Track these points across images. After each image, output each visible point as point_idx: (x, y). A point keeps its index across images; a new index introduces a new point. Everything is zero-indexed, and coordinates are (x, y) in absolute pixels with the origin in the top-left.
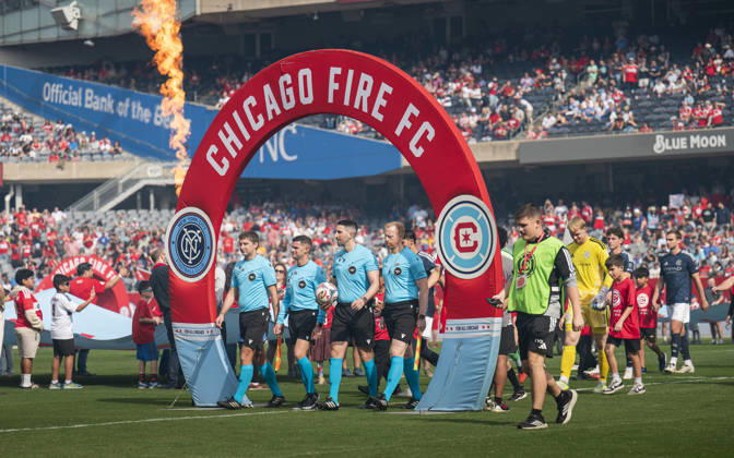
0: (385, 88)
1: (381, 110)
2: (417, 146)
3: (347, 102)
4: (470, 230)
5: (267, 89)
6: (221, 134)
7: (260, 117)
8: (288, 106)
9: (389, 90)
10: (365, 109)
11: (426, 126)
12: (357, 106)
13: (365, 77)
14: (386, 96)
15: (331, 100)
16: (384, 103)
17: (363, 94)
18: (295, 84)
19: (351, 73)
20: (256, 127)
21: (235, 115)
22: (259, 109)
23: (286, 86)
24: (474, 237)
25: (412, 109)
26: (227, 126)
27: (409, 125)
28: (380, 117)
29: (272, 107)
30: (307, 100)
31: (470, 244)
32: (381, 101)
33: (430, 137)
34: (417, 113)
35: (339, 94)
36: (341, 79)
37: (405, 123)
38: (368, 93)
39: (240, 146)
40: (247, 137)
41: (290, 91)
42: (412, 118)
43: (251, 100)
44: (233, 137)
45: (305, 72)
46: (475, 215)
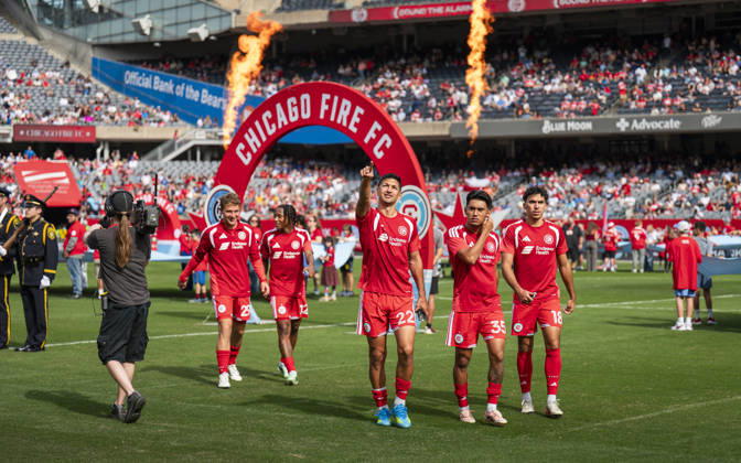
0: (359, 110)
1: (356, 125)
2: (379, 151)
3: (332, 119)
4: (412, 210)
5: (279, 107)
6: (246, 136)
7: (274, 126)
8: (293, 119)
9: (362, 112)
10: (345, 124)
11: (386, 137)
12: (339, 121)
13: (346, 102)
14: (359, 115)
15: (322, 116)
16: (358, 120)
17: (344, 113)
18: (298, 104)
19: (336, 98)
20: (271, 132)
21: (257, 123)
22: (273, 120)
23: (293, 105)
24: (415, 214)
25: (376, 126)
26: (250, 130)
27: (374, 136)
28: (354, 130)
29: (282, 119)
30: (306, 116)
32: (356, 119)
33: (388, 145)
35: (328, 113)
36: (330, 102)
37: (371, 134)
38: (347, 113)
39: (259, 145)
41: (295, 109)
42: (376, 131)
43: (268, 114)
44: (255, 138)
45: (306, 97)
46: (417, 199)
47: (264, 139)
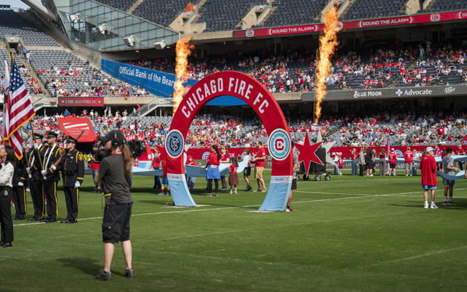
0: (250, 86)
1: (249, 95)
2: (262, 109)
3: (236, 91)
4: (281, 142)
5: (205, 85)
6: (187, 102)
7: (203, 96)
8: (213, 92)
9: (252, 87)
10: (242, 94)
11: (265, 101)
12: (239, 93)
13: (243, 82)
14: (250, 89)
15: (230, 90)
16: (250, 92)
17: (242, 89)
18: (216, 84)
19: (237, 80)
20: (201, 99)
21: (193, 95)
22: (202, 93)
23: (213, 84)
24: (282, 144)
25: (260, 95)
26: (190, 99)
27: (259, 101)
28: (248, 98)
29: (207, 92)
30: (221, 90)
31: (281, 147)
32: (248, 91)
33: (267, 106)
34: (262, 96)
35: (233, 88)
36: (234, 82)
37: (257, 100)
38: (244, 88)
39: (195, 107)
40: (197, 103)
41: (215, 86)
42: (260, 98)
43: (199, 89)
44: (192, 103)
45: (220, 79)
46: (283, 136)
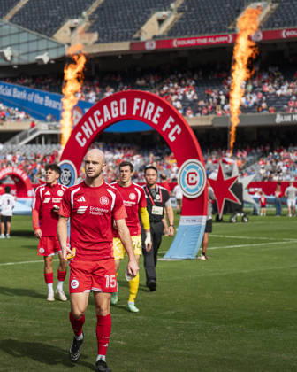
0: (160, 109)
1: (157, 119)
2: (172, 136)
3: (141, 115)
4: (194, 175)
5: (105, 108)
6: (83, 127)
7: (101, 120)
8: (115, 116)
10: (149, 118)
11: (177, 127)
12: (146, 116)
13: (151, 104)
14: (160, 112)
15: (134, 113)
16: (159, 116)
17: (149, 111)
18: (119, 106)
19: (144, 102)
20: (99, 124)
21: (90, 119)
22: (101, 116)
23: (115, 106)
24: (195, 179)
25: (171, 119)
26: (86, 124)
27: (169, 126)
28: (156, 122)
29: (107, 116)
30: (124, 113)
31: (194, 182)
32: (157, 115)
33: (179, 132)
34: (173, 121)
35: (138, 111)
36: (140, 104)
37: (167, 125)
38: (152, 111)
39: (91, 133)
41: (117, 109)
42: (171, 123)
43: (97, 113)
44: (88, 129)
45: (124, 101)
46: (197, 168)
47: (95, 129)
